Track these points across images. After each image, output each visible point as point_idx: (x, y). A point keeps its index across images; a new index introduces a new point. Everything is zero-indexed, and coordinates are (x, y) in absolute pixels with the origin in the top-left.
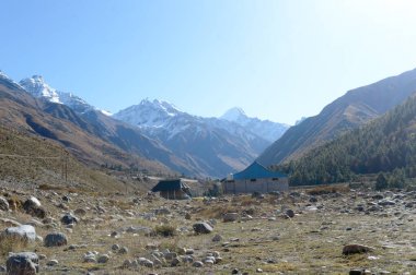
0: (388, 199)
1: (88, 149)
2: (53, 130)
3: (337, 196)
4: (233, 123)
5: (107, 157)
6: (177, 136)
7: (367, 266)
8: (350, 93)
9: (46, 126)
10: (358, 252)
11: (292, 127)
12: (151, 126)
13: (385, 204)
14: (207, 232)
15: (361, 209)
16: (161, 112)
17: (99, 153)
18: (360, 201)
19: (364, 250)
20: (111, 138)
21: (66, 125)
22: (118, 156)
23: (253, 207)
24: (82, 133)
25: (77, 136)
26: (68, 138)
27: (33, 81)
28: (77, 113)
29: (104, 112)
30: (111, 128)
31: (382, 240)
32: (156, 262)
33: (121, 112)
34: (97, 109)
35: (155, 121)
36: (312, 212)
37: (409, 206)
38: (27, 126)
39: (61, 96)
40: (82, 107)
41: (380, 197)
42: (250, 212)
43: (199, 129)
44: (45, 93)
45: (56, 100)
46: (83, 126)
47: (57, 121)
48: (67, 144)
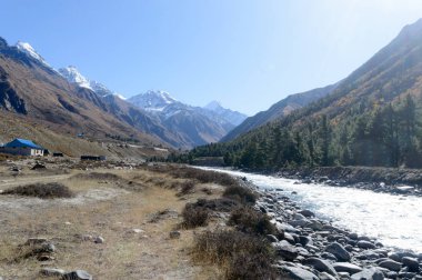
1: (102, 123)
2: (76, 107)
4: (212, 112)
5: (114, 129)
6: (171, 118)
8: (290, 97)
9: (72, 104)
12: (154, 110)
16: (162, 100)
17: (109, 126)
20: (122, 116)
21: (87, 104)
22: (122, 128)
24: (99, 110)
25: (94, 113)
26: (88, 113)
27: (69, 70)
28: (99, 96)
29: (121, 97)
30: (125, 110)
33: (132, 98)
34: (115, 94)
35: (157, 106)
38: (58, 103)
39: (92, 83)
40: (103, 92)
43: (187, 114)
44: (77, 80)
45: (86, 85)
46: (103, 107)
47: (80, 101)
48: (86, 118)
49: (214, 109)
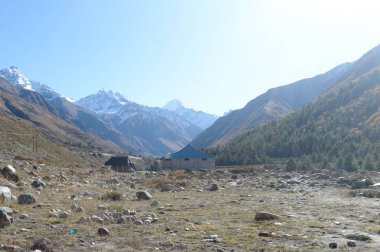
0: (295, 179)
1: (55, 129)
2: (26, 112)
3: (254, 174)
4: (172, 112)
5: (70, 136)
6: (126, 121)
7: (273, 230)
9: (21, 108)
10: (267, 219)
11: (221, 118)
12: (105, 112)
13: (292, 183)
14: (147, 198)
15: (272, 186)
16: (114, 101)
17: (63, 133)
18: (273, 180)
19: (272, 218)
20: (73, 120)
21: (37, 108)
22: (78, 135)
23: (185, 180)
24: (49, 116)
25: (46, 118)
26: (38, 119)
27: (11, 71)
28: (46, 99)
29: (68, 99)
30: (74, 112)
31: (288, 210)
32: (106, 219)
33: (81, 100)
34: (62, 96)
35: (109, 108)
36: (233, 187)
37: (312, 185)
38: (5, 108)
39: (33, 84)
40: (50, 95)
41: (289, 178)
42: (183, 185)
43: (145, 116)
44: (21, 82)
45: (29, 88)
46: (51, 110)
47: (30, 105)
48: (37, 124)
49: (174, 110)
